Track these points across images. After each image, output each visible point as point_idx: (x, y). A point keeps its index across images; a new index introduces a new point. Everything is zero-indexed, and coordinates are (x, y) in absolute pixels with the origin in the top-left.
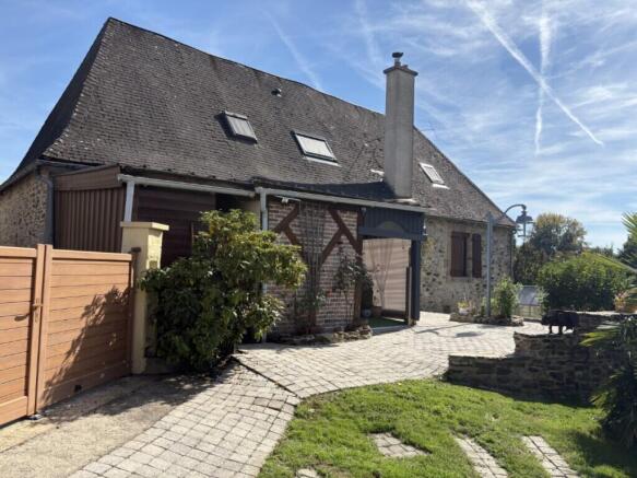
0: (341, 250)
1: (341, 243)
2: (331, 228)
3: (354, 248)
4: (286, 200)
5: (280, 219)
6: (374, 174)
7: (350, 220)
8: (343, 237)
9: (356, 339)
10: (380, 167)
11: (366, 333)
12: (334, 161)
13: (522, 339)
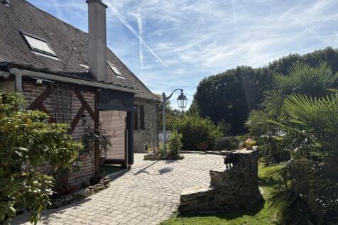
0: (85, 121)
1: (84, 116)
2: (77, 105)
3: (93, 119)
4: (40, 81)
5: (34, 98)
6: (83, 67)
7: (90, 98)
8: (86, 111)
9: (102, 189)
10: (86, 63)
11: (107, 183)
12: (56, 57)
13: (216, 175)
